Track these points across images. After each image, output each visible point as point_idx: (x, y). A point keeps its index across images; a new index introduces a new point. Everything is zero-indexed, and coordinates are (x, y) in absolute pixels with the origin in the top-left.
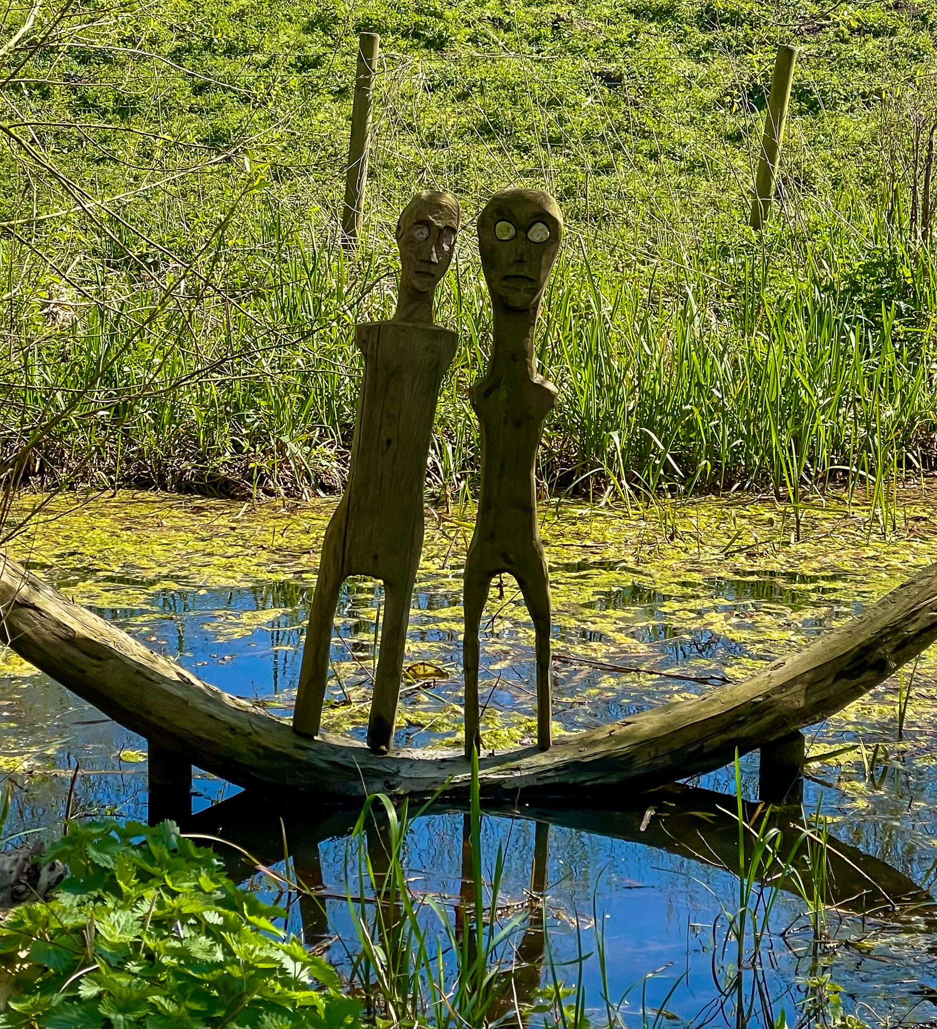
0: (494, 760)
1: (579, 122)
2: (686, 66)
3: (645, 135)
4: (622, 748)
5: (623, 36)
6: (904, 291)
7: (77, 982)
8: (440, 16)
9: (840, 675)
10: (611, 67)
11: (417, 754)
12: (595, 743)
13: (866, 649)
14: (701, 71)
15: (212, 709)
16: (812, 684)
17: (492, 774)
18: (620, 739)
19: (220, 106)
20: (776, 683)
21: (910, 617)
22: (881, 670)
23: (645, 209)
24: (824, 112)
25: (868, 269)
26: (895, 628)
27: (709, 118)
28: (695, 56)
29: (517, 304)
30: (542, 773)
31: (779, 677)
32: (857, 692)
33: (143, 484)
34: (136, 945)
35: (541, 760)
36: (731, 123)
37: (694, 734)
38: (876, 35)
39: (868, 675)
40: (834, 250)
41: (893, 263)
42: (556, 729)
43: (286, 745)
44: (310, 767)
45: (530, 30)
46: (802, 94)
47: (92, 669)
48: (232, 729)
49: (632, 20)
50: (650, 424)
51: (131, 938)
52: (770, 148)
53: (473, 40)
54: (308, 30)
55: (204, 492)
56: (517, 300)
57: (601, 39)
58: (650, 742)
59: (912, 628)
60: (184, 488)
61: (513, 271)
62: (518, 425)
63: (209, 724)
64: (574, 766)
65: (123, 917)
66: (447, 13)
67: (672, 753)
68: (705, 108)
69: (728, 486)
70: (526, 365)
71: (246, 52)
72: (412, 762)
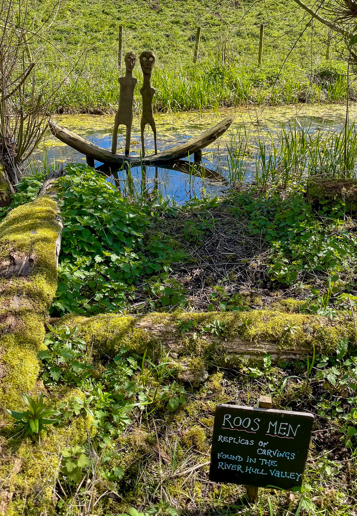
0: (147, 157)
1: (162, 44)
2: (181, 33)
3: (174, 46)
4: (170, 154)
5: (170, 27)
6: (220, 73)
7: (70, 189)
8: (135, 24)
9: (208, 140)
10: (168, 33)
11: (134, 156)
12: (165, 153)
13: (212, 135)
14: (184, 34)
15: (96, 149)
16: (203, 141)
17: (147, 159)
18: (170, 152)
19: (95, 42)
20: (196, 141)
21: (219, 129)
22: (215, 138)
23: (174, 60)
24: (207, 41)
25: (214, 70)
26: (217, 131)
27: (186, 43)
28: (183, 31)
29: (148, 73)
30: (156, 159)
31: (197, 140)
32: (211, 142)
33: (84, 113)
34: (80, 183)
35: (156, 156)
36: (190, 44)
37: (182, 151)
38: (217, 26)
39: (212, 139)
40: (208, 67)
41: (219, 68)
42: (158, 151)
43: (110, 155)
44: (115, 159)
45: (152, 26)
46: (203, 38)
47: (75, 143)
48: (101, 153)
49: (171, 24)
50: (175, 99)
51: (79, 182)
52: (197, 48)
53: (142, 29)
54: (110, 27)
55: (95, 114)
56: (147, 72)
57: (166, 28)
58: (175, 152)
59: (220, 131)
60: (91, 113)
61: (146, 67)
62: (149, 96)
63: (96, 152)
64: (162, 157)
65: (78, 178)
66: (137, 23)
67: (179, 154)
68: (185, 41)
69: (189, 110)
70: (150, 85)
71: (99, 32)
72: (133, 158)
